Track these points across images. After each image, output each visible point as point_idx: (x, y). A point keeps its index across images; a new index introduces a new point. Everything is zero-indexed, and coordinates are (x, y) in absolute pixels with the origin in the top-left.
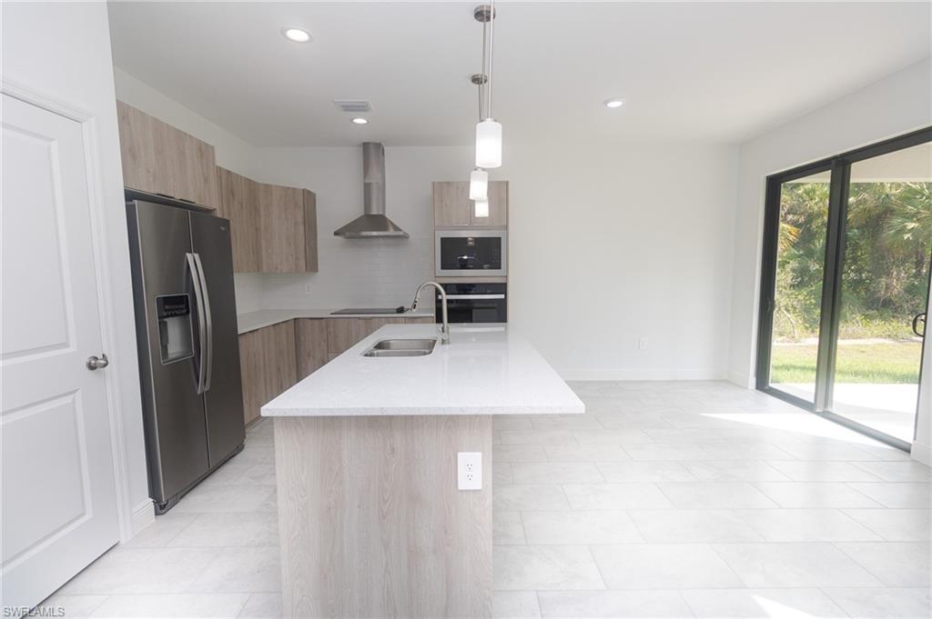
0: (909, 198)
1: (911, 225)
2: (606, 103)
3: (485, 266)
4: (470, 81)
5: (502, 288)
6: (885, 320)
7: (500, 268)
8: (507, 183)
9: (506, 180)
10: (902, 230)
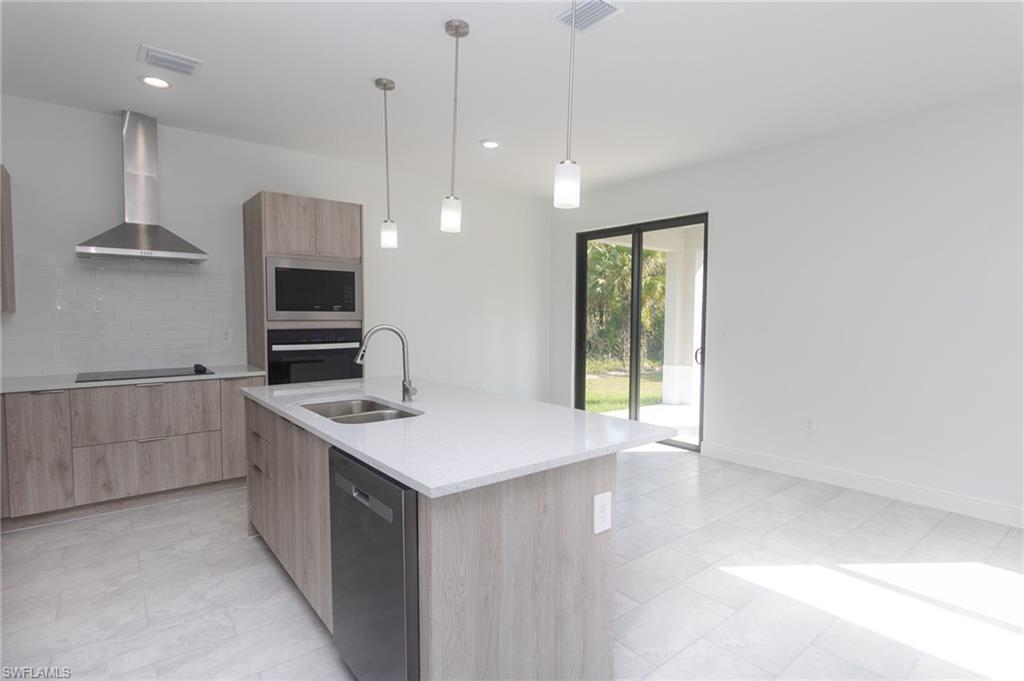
0: (597, 259)
1: (601, 281)
2: (482, 142)
3: (335, 307)
4: (373, 85)
5: (356, 335)
6: (597, 359)
7: (354, 310)
8: (361, 206)
9: (360, 203)
10: (596, 284)
